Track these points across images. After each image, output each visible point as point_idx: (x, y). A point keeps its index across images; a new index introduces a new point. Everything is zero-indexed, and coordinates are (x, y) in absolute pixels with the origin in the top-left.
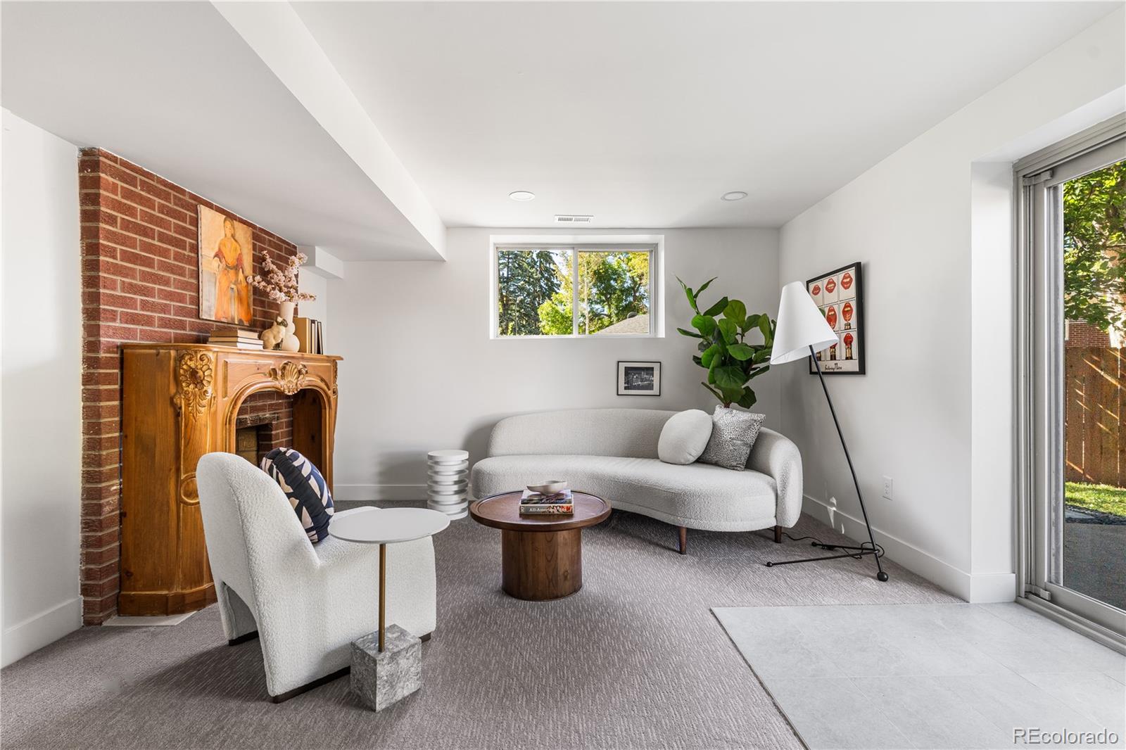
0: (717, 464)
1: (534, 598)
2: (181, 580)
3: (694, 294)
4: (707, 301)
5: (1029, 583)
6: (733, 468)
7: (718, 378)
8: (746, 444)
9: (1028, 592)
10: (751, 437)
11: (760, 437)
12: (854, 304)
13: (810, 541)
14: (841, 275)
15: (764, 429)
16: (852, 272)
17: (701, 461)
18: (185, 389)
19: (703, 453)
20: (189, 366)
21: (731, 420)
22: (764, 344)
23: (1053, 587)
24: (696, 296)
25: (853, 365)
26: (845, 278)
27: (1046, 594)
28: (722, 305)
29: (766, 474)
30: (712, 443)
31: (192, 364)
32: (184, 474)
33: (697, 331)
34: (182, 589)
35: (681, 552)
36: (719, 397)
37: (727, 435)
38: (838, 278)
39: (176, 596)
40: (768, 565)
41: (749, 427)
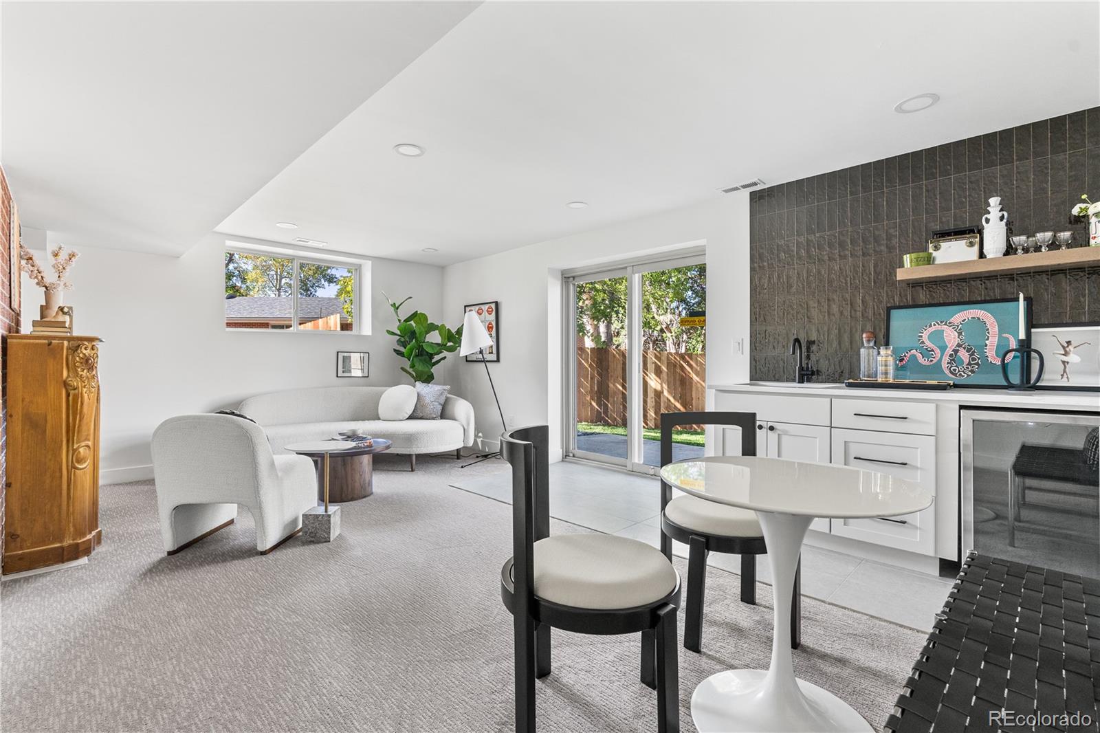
0: (421, 418)
1: (352, 499)
2: (72, 533)
3: (397, 306)
4: (404, 313)
5: (566, 452)
6: (434, 419)
7: (417, 365)
8: (440, 404)
9: (566, 456)
10: (442, 400)
11: (447, 400)
12: (494, 324)
13: (475, 456)
14: (487, 306)
15: (449, 395)
16: (493, 306)
17: (411, 418)
18: (80, 373)
19: (414, 411)
20: (84, 354)
21: (430, 391)
22: (440, 342)
23: (574, 451)
24: (397, 308)
25: (494, 357)
26: (489, 308)
27: (571, 455)
28: (414, 316)
29: (453, 419)
30: (418, 406)
31: (87, 352)
32: (77, 443)
33: (399, 333)
34: (73, 540)
35: (412, 471)
36: (413, 377)
37: (428, 399)
38: (485, 308)
39: (70, 546)
40: (462, 467)
41: (441, 394)
